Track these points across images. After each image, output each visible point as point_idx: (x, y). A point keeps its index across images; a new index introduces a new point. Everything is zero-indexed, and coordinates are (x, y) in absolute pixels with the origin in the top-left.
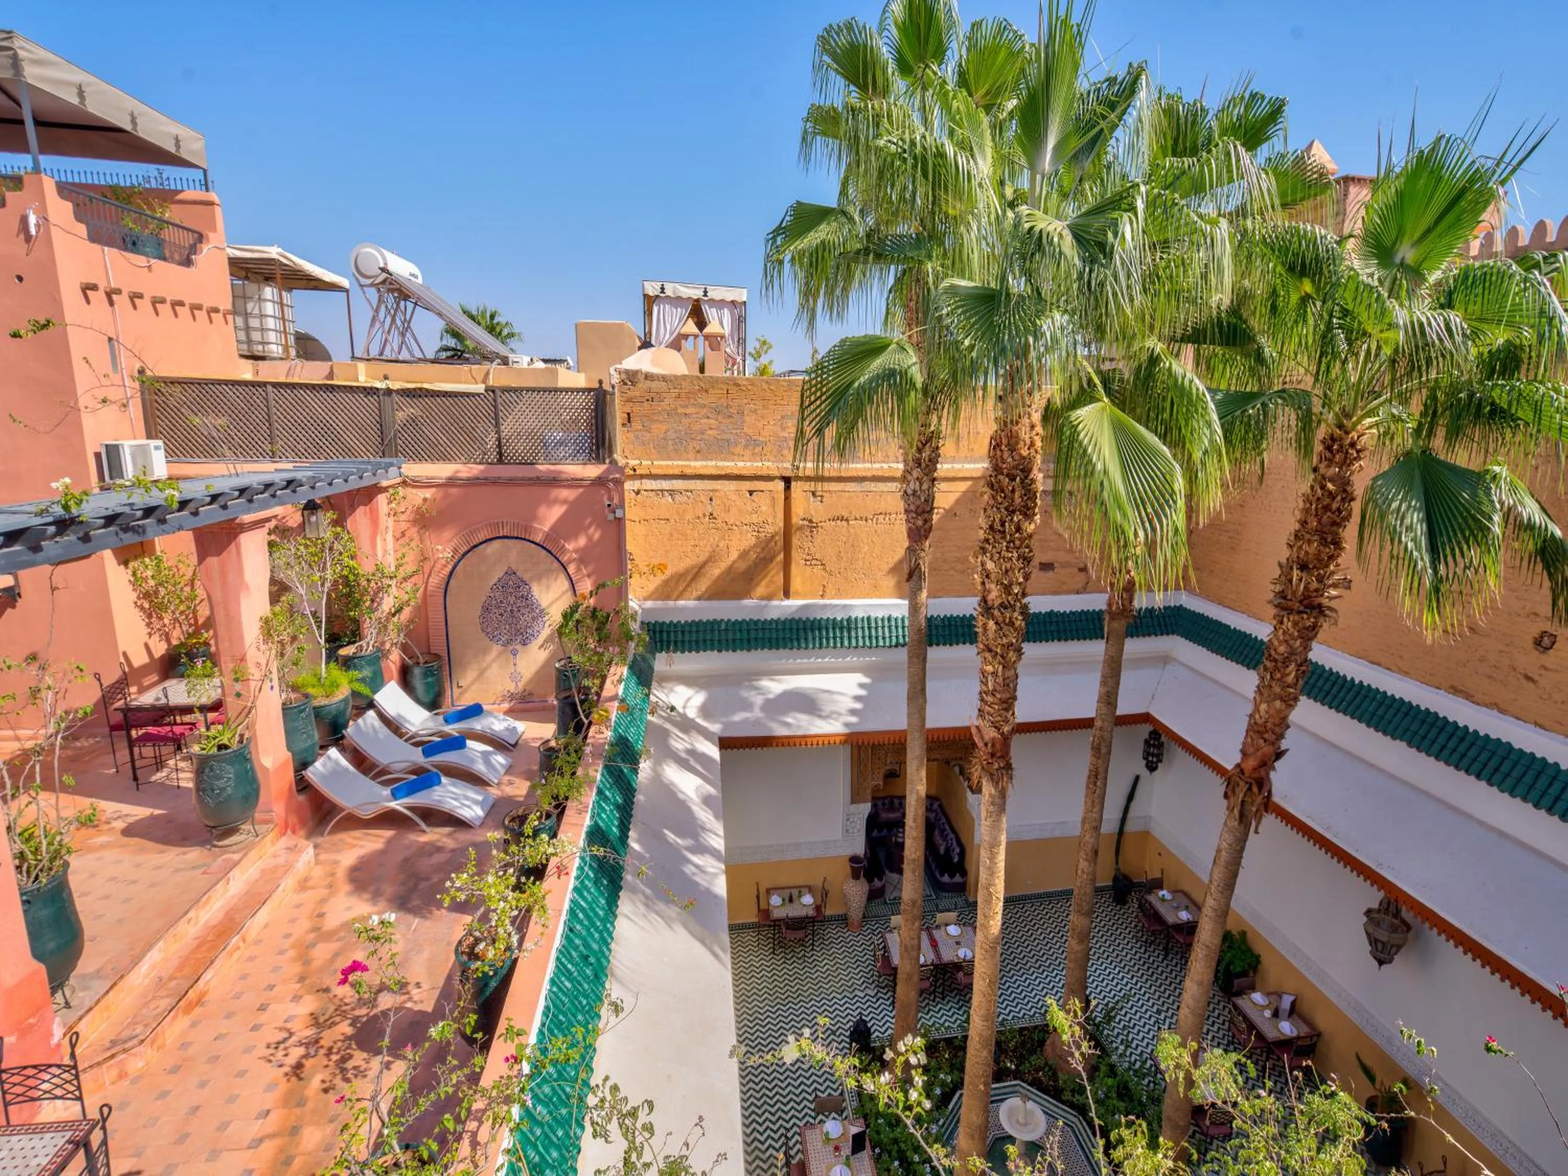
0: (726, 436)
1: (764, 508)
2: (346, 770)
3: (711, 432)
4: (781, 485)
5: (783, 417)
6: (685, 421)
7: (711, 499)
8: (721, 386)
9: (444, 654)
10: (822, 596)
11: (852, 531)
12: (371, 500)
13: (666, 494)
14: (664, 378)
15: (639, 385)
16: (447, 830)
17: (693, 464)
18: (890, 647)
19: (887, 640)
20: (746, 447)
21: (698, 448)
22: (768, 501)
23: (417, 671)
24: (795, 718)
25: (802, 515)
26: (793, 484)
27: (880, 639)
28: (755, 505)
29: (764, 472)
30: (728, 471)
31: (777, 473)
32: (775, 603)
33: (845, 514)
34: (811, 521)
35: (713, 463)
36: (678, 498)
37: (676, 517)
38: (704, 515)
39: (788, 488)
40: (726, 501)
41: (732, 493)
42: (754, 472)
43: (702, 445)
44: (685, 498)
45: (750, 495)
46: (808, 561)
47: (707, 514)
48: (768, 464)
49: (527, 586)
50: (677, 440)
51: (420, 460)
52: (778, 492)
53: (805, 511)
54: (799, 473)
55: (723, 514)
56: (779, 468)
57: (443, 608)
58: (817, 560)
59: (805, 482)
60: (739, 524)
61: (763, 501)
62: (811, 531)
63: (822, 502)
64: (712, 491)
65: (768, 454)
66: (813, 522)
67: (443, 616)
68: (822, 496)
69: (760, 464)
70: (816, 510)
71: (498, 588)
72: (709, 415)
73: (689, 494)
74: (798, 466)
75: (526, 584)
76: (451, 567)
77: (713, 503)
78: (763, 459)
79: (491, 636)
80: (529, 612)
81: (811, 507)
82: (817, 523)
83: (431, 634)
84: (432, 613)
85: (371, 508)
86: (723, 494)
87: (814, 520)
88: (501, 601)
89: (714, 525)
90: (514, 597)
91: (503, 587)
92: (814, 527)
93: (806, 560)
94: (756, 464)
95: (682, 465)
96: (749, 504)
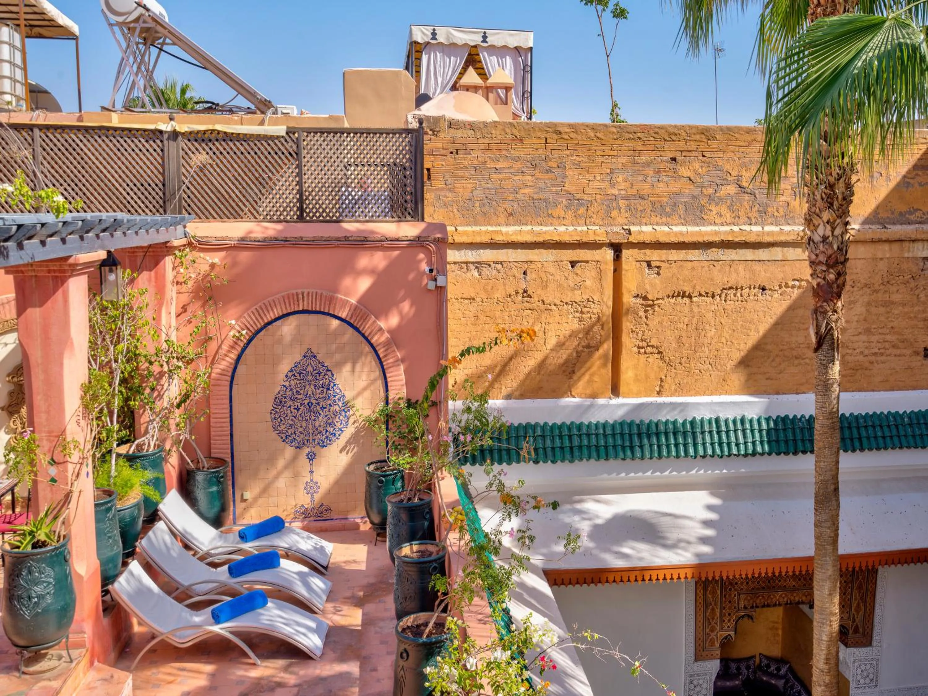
0: (543, 196)
1: (588, 283)
2: (150, 590)
3: (527, 191)
4: (609, 254)
5: (612, 171)
6: (496, 177)
7: (525, 273)
8: (539, 134)
9: (229, 460)
10: (659, 393)
11: (696, 309)
12: (157, 264)
13: (472, 266)
14: (471, 126)
15: (442, 135)
17: (504, 229)
18: (746, 455)
19: (742, 447)
20: (568, 207)
21: (510, 210)
22: (594, 273)
23: (200, 476)
24: (632, 548)
25: (635, 292)
26: (625, 253)
27: (733, 445)
28: (579, 279)
29: (591, 238)
30: (547, 238)
31: (603, 239)
32: (601, 401)
33: (688, 289)
34: (645, 298)
35: (529, 228)
36: (486, 271)
37: (484, 296)
38: (517, 293)
39: (617, 258)
40: (543, 275)
41: (551, 264)
42: (578, 238)
43: (516, 206)
44: (495, 272)
45: (572, 267)
46: (642, 348)
47: (521, 291)
48: (594, 228)
49: (329, 373)
50: (486, 201)
51: (207, 218)
52: (606, 263)
53: (639, 286)
54: (632, 239)
55: (539, 291)
56: (607, 233)
57: (228, 402)
58: (653, 346)
59: (640, 249)
60: (558, 302)
61: (588, 273)
62: (646, 311)
63: (658, 274)
64: (527, 262)
65: (594, 216)
66: (649, 300)
67: (228, 411)
68: (658, 267)
69: (585, 228)
70: (651, 285)
71: (294, 375)
72: (524, 170)
73: (499, 266)
74: (629, 230)
75: (328, 370)
76: (239, 349)
77: (528, 278)
78: (588, 222)
79: (283, 436)
80: (330, 405)
81: (646, 281)
82: (653, 301)
83: (212, 433)
84: (215, 407)
85: (156, 273)
86: (539, 265)
87: (650, 297)
88: (297, 392)
89: (528, 305)
90: (312, 387)
91: (300, 374)
92: (650, 306)
93: (639, 347)
94: (579, 229)
95: (492, 231)
96: (570, 278)
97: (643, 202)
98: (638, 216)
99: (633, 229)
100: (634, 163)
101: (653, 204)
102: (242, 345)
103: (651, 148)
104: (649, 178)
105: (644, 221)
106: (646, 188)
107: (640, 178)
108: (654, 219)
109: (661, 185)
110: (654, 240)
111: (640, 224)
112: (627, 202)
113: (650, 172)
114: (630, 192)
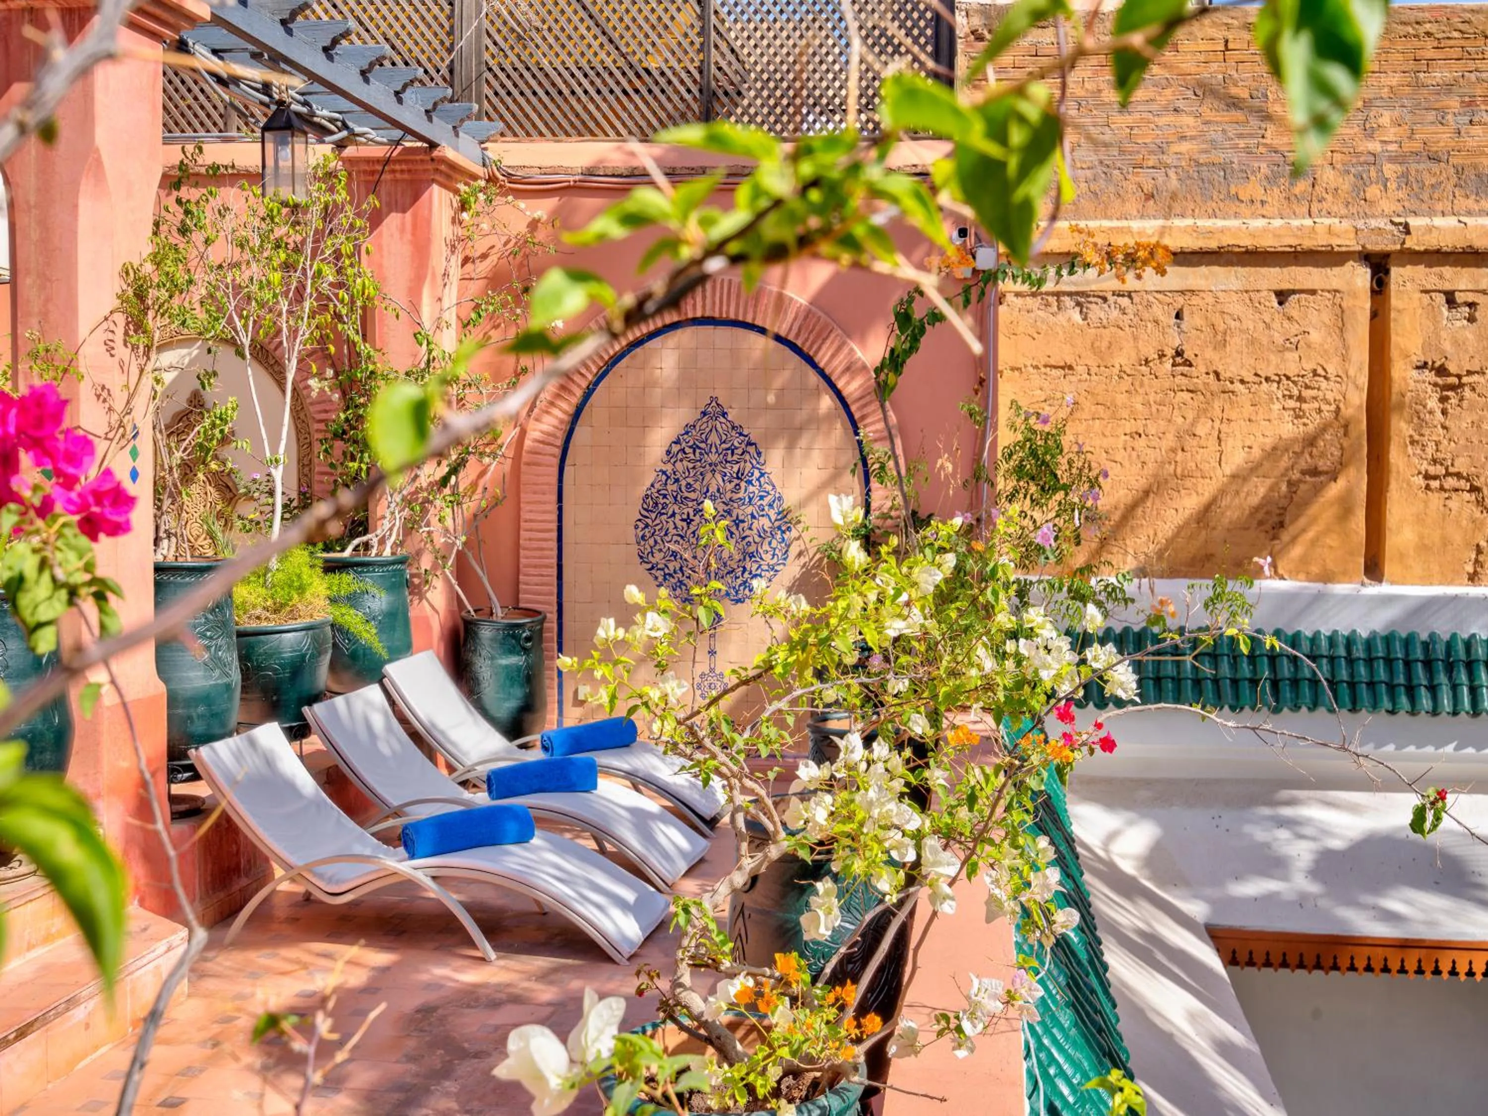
0: (1219, 157)
1: (1315, 336)
3: (1184, 147)
4: (1362, 276)
5: (1368, 103)
7: (1178, 316)
10: (1473, 578)
12: (416, 197)
13: (1068, 301)
16: (541, 962)
17: (1136, 225)
20: (1271, 180)
21: (1148, 187)
22: (1327, 317)
23: (486, 633)
24: (1408, 902)
25: (1418, 357)
26: (1397, 274)
28: (1294, 329)
29: (1319, 241)
30: (1227, 240)
31: (1350, 243)
32: (1341, 588)
34: (1442, 371)
35: (1189, 222)
36: (1096, 311)
37: (1093, 362)
38: (1162, 356)
39: (1380, 285)
40: (1217, 320)
41: (1235, 297)
42: (1294, 242)
43: (1161, 179)
44: (1115, 313)
45: (1281, 303)
46: (1435, 478)
47: (1170, 352)
48: (1327, 221)
49: (752, 449)
50: (1099, 170)
51: (528, 134)
52: (1354, 295)
53: (1426, 346)
54: (1411, 243)
55: (1209, 353)
56: (1357, 231)
57: (554, 498)
58: (1458, 475)
59: (1430, 265)
60: (1249, 377)
61: (1313, 316)
62: (1443, 400)
63: (1471, 319)
64: (1182, 292)
65: (1329, 197)
66: (1450, 375)
67: (554, 517)
68: (1472, 305)
69: (1308, 222)
70: (1456, 343)
71: (683, 450)
72: (1181, 104)
73: (1124, 302)
74: (1406, 226)
75: (750, 444)
76: (579, 393)
77: (1184, 325)
78: (1314, 210)
79: (659, 574)
80: (753, 517)
81: (1443, 334)
82: (1459, 377)
83: (523, 561)
84: (529, 507)
85: (415, 217)
86: (1210, 300)
87: (1452, 368)
88: (689, 485)
89: (1184, 381)
90: (718, 477)
91: (694, 448)
92: (1452, 388)
93: (1427, 477)
94: (1295, 223)
95: (1111, 229)
96: (1276, 325)
97: (1435, 167)
98: (1425, 197)
99: (1414, 222)
100: (1419, 85)
101: (1459, 171)
102: (584, 384)
103: (1456, 53)
104: (1450, 117)
105: (1439, 207)
106: (1443, 138)
107: (1431, 116)
108: (1461, 203)
109: (1477, 130)
110: (1461, 244)
111: (1431, 213)
112: (1399, 168)
113: (1454, 103)
114: (1408, 146)
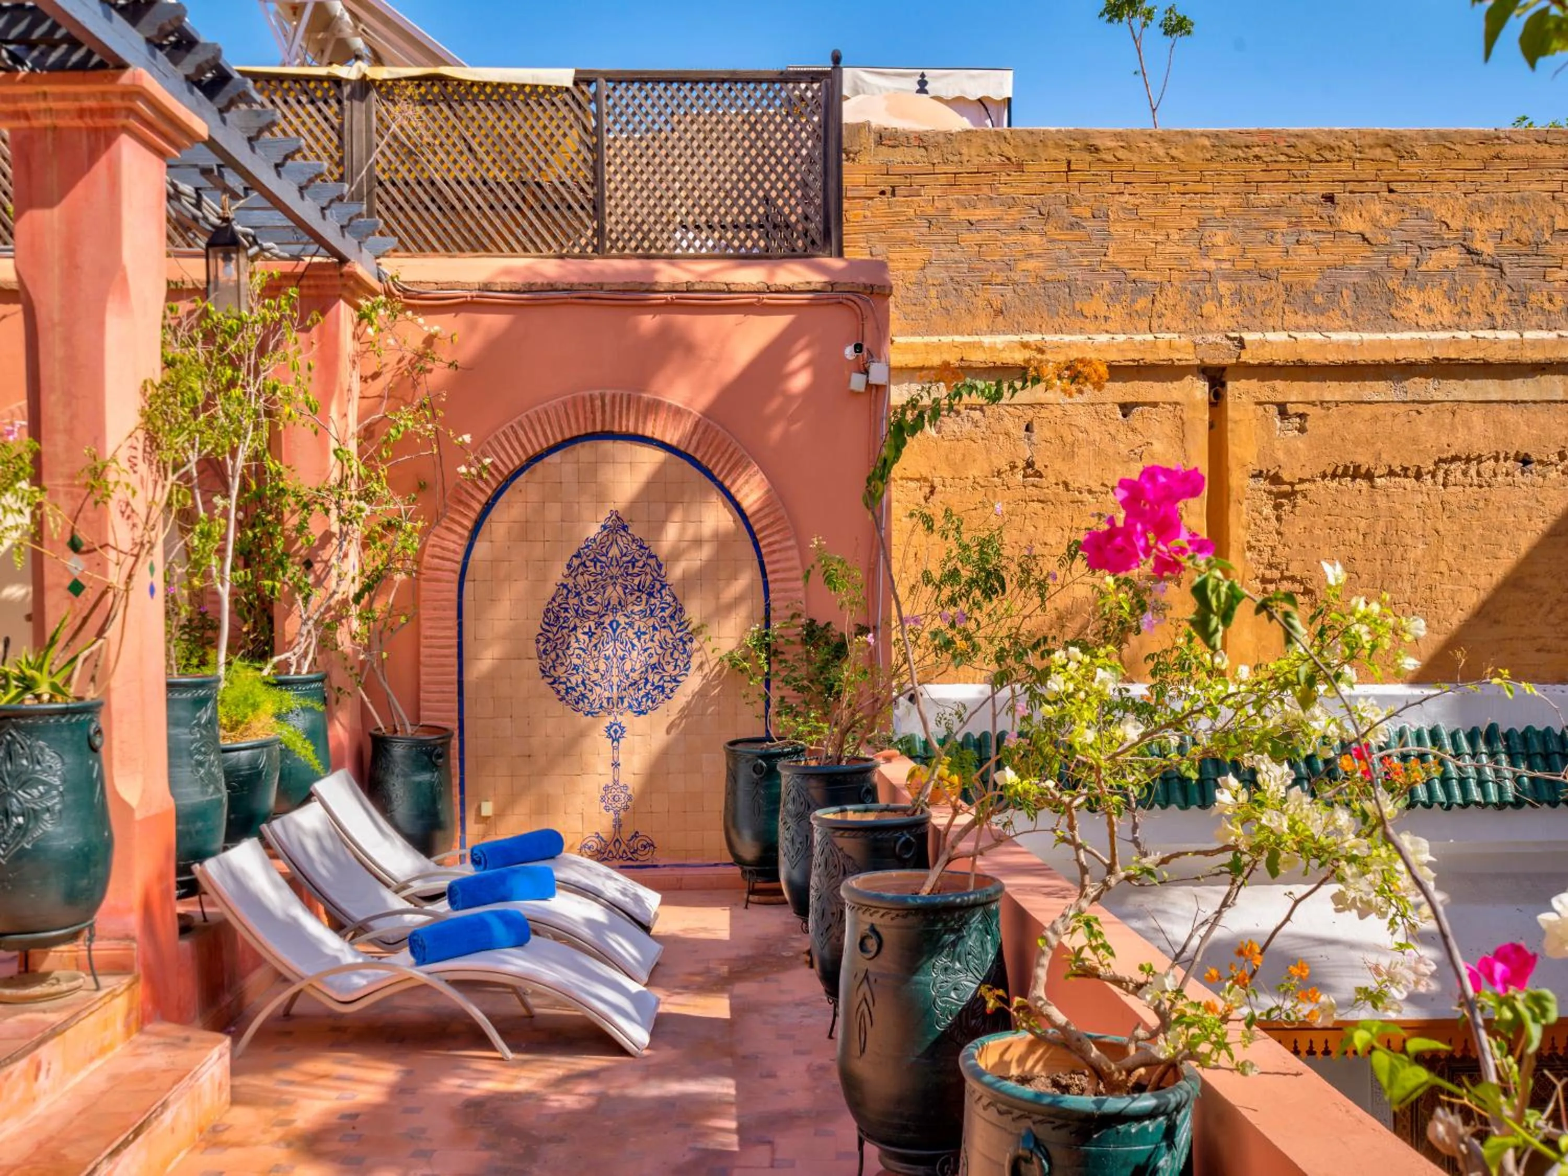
0: (1064, 274)
1: (1157, 447)
3: (1031, 264)
4: (1200, 389)
5: (1202, 223)
6: (970, 238)
7: (1028, 429)
8: (1055, 153)
11: (1382, 502)
14: (922, 141)
15: (864, 159)
17: (987, 340)
20: (1114, 297)
21: (997, 304)
22: (1168, 428)
23: (398, 750)
25: (1253, 467)
26: (1232, 387)
28: (1138, 440)
29: (1161, 355)
31: (1190, 357)
33: (1365, 460)
34: (1276, 479)
36: (952, 424)
38: (1013, 467)
39: (1217, 399)
40: (1065, 432)
41: (1081, 410)
42: (1137, 356)
43: (1009, 295)
44: (968, 426)
45: (1124, 416)
46: (1271, 581)
47: (1021, 464)
48: (1168, 336)
49: (652, 562)
50: (950, 286)
51: (420, 249)
52: (1194, 406)
53: (1261, 456)
54: (1246, 357)
55: (1058, 465)
56: (1196, 345)
57: (454, 613)
58: (1293, 579)
59: (1262, 379)
60: (1096, 487)
61: (1156, 428)
62: (1278, 507)
63: (1302, 430)
64: (1032, 405)
65: (1168, 313)
66: (1284, 483)
67: (455, 633)
68: (1302, 416)
69: (1150, 337)
70: (1288, 452)
71: (584, 564)
72: (1027, 223)
73: (977, 414)
74: (1241, 340)
75: (651, 556)
76: (478, 507)
77: (1034, 438)
78: (1155, 324)
79: (562, 687)
80: (655, 628)
81: (1277, 444)
82: (1292, 484)
84: (429, 624)
86: (1059, 413)
87: (1286, 477)
88: (590, 598)
89: (1035, 492)
90: (619, 588)
91: (595, 561)
92: (1285, 495)
93: (1264, 581)
94: (1138, 338)
95: (964, 344)
96: (1121, 436)
97: (1266, 285)
98: (1257, 313)
99: (1248, 336)
100: (1249, 206)
101: (1288, 288)
102: (484, 499)
103: (1284, 175)
104: (1278, 237)
105: (1271, 322)
106: (1272, 257)
107: (1261, 236)
108: (1291, 319)
109: (1304, 249)
110: (1292, 358)
111: (1263, 329)
112: (1233, 286)
113: (1282, 223)
114: (1240, 265)
